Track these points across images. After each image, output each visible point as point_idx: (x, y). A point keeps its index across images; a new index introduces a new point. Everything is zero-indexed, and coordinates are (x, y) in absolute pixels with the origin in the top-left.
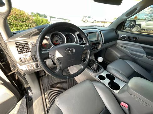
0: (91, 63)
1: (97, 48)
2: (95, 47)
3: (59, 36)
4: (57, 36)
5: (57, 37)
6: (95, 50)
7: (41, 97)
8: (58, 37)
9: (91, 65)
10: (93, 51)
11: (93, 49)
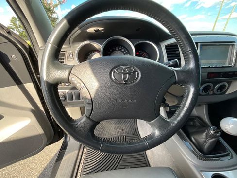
0: (194, 126)
1: (222, 88)
2: (215, 83)
3: (126, 48)
4: (120, 48)
5: (121, 50)
6: (214, 94)
7: (77, 151)
8: (123, 52)
9: (191, 130)
10: (208, 95)
11: (206, 89)
